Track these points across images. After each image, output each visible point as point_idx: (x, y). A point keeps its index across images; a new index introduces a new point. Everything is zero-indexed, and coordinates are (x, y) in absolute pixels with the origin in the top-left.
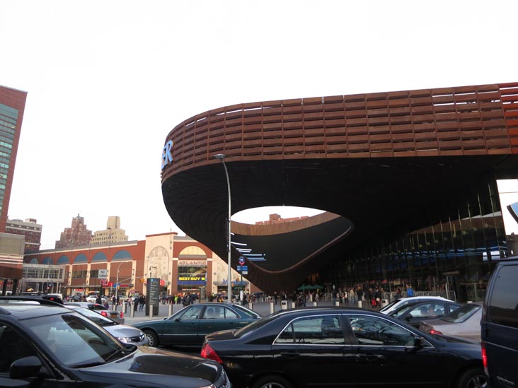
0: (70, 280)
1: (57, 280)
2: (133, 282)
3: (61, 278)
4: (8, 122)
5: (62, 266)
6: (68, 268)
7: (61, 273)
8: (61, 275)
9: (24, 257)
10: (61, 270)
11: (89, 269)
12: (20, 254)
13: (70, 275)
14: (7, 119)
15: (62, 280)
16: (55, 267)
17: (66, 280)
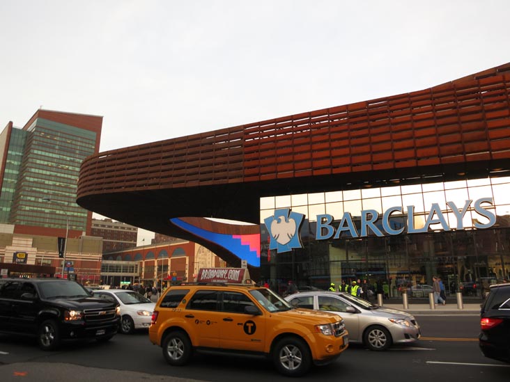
0: (143, 274)
1: (134, 274)
2: (187, 276)
3: (136, 272)
4: (89, 144)
5: (137, 263)
6: (141, 263)
7: (137, 268)
8: (136, 270)
9: (103, 256)
10: (137, 265)
11: (156, 264)
12: (99, 253)
13: (143, 270)
14: (87, 141)
15: (137, 274)
16: (131, 263)
17: (141, 274)
